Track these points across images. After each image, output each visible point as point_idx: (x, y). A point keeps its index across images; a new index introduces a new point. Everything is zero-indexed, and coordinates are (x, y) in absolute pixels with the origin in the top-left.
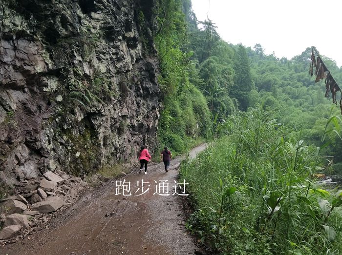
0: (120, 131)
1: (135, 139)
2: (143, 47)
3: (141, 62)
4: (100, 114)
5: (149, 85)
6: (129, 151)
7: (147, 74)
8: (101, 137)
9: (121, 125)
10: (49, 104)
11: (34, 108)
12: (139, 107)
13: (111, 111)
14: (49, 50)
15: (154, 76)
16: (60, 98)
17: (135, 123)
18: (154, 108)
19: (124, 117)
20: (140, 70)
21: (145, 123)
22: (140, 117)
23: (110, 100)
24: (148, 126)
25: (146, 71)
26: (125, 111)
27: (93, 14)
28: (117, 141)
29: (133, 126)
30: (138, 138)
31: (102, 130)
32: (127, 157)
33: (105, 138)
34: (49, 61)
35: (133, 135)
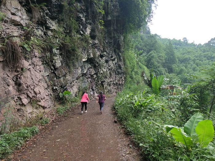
0: (110, 85)
1: (115, 87)
2: (117, 59)
3: (117, 64)
4: (105, 82)
5: (120, 70)
6: (113, 91)
7: (119, 67)
8: (105, 87)
9: (110, 83)
10: (94, 80)
11: (92, 82)
12: (116, 78)
13: (107, 80)
14: (94, 69)
15: (121, 67)
16: (96, 79)
17: (115, 82)
18: (121, 77)
19: (111, 81)
20: (116, 66)
21: (118, 82)
22: (116, 81)
23: (107, 78)
24: (119, 83)
25: (118, 66)
26: (111, 80)
27: (103, 58)
28: (109, 88)
29: (114, 84)
30: (116, 87)
31: (105, 85)
32: (112, 93)
33: (106, 87)
34: (94, 72)
35: (114, 86)
